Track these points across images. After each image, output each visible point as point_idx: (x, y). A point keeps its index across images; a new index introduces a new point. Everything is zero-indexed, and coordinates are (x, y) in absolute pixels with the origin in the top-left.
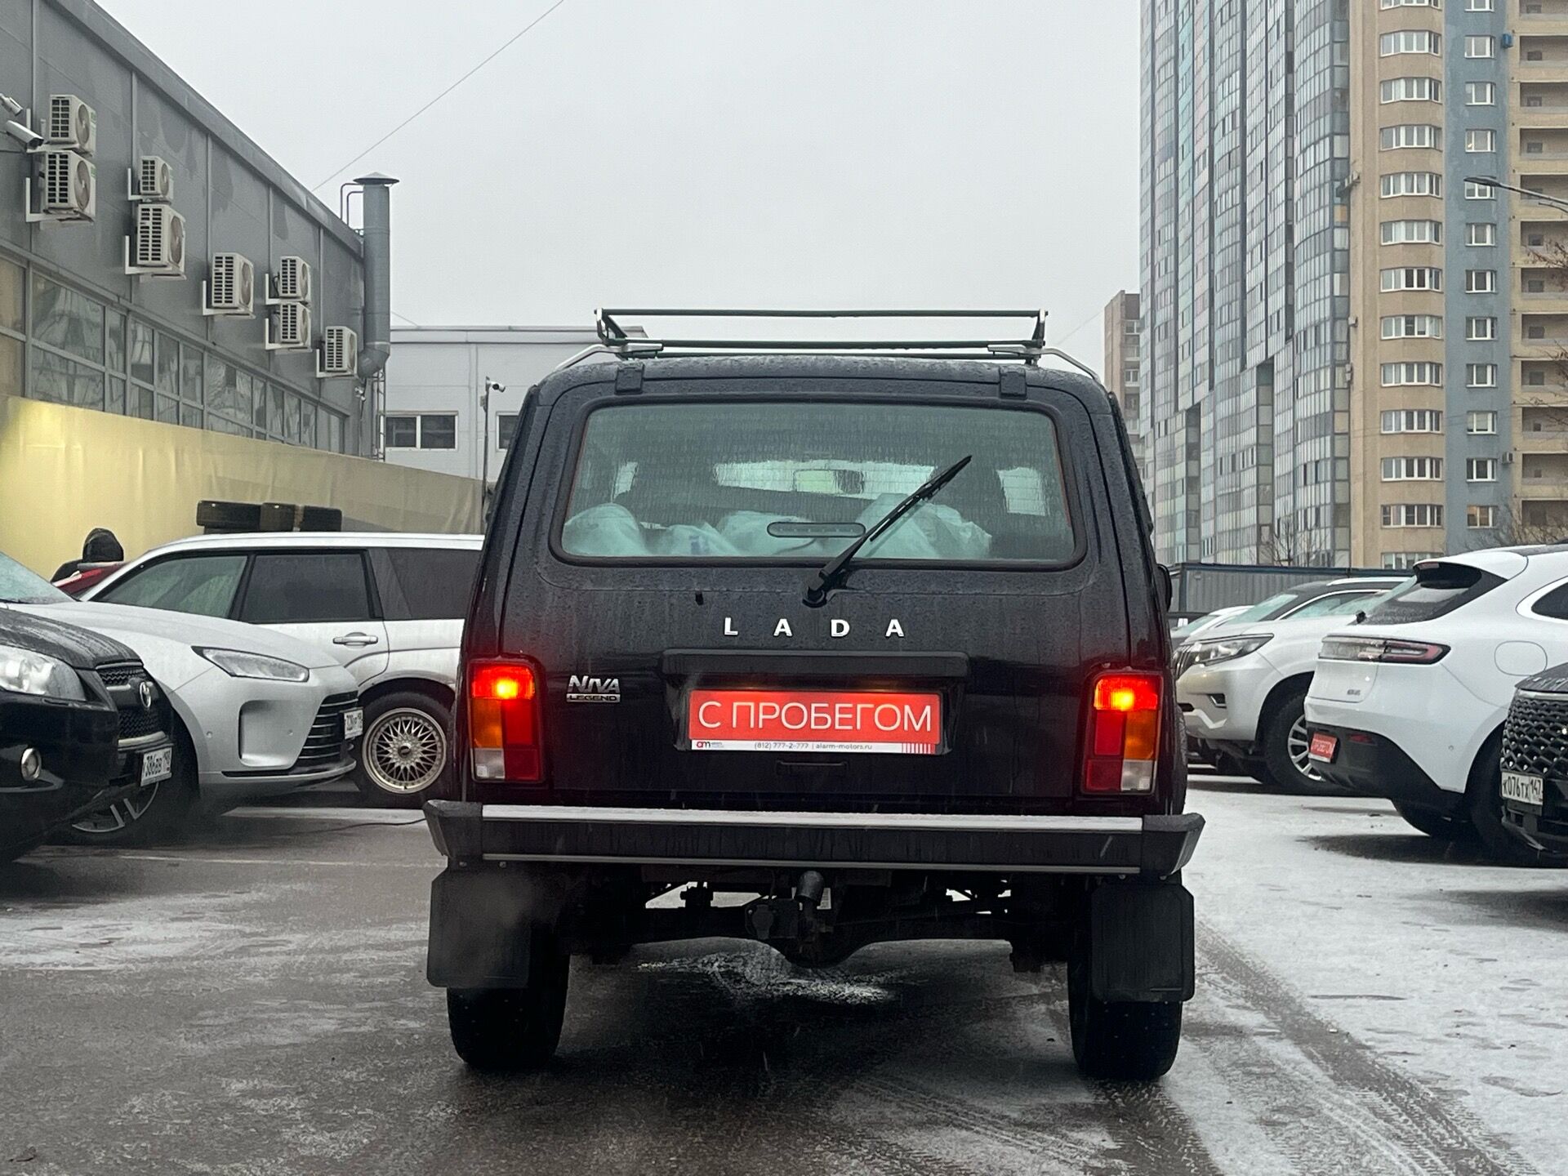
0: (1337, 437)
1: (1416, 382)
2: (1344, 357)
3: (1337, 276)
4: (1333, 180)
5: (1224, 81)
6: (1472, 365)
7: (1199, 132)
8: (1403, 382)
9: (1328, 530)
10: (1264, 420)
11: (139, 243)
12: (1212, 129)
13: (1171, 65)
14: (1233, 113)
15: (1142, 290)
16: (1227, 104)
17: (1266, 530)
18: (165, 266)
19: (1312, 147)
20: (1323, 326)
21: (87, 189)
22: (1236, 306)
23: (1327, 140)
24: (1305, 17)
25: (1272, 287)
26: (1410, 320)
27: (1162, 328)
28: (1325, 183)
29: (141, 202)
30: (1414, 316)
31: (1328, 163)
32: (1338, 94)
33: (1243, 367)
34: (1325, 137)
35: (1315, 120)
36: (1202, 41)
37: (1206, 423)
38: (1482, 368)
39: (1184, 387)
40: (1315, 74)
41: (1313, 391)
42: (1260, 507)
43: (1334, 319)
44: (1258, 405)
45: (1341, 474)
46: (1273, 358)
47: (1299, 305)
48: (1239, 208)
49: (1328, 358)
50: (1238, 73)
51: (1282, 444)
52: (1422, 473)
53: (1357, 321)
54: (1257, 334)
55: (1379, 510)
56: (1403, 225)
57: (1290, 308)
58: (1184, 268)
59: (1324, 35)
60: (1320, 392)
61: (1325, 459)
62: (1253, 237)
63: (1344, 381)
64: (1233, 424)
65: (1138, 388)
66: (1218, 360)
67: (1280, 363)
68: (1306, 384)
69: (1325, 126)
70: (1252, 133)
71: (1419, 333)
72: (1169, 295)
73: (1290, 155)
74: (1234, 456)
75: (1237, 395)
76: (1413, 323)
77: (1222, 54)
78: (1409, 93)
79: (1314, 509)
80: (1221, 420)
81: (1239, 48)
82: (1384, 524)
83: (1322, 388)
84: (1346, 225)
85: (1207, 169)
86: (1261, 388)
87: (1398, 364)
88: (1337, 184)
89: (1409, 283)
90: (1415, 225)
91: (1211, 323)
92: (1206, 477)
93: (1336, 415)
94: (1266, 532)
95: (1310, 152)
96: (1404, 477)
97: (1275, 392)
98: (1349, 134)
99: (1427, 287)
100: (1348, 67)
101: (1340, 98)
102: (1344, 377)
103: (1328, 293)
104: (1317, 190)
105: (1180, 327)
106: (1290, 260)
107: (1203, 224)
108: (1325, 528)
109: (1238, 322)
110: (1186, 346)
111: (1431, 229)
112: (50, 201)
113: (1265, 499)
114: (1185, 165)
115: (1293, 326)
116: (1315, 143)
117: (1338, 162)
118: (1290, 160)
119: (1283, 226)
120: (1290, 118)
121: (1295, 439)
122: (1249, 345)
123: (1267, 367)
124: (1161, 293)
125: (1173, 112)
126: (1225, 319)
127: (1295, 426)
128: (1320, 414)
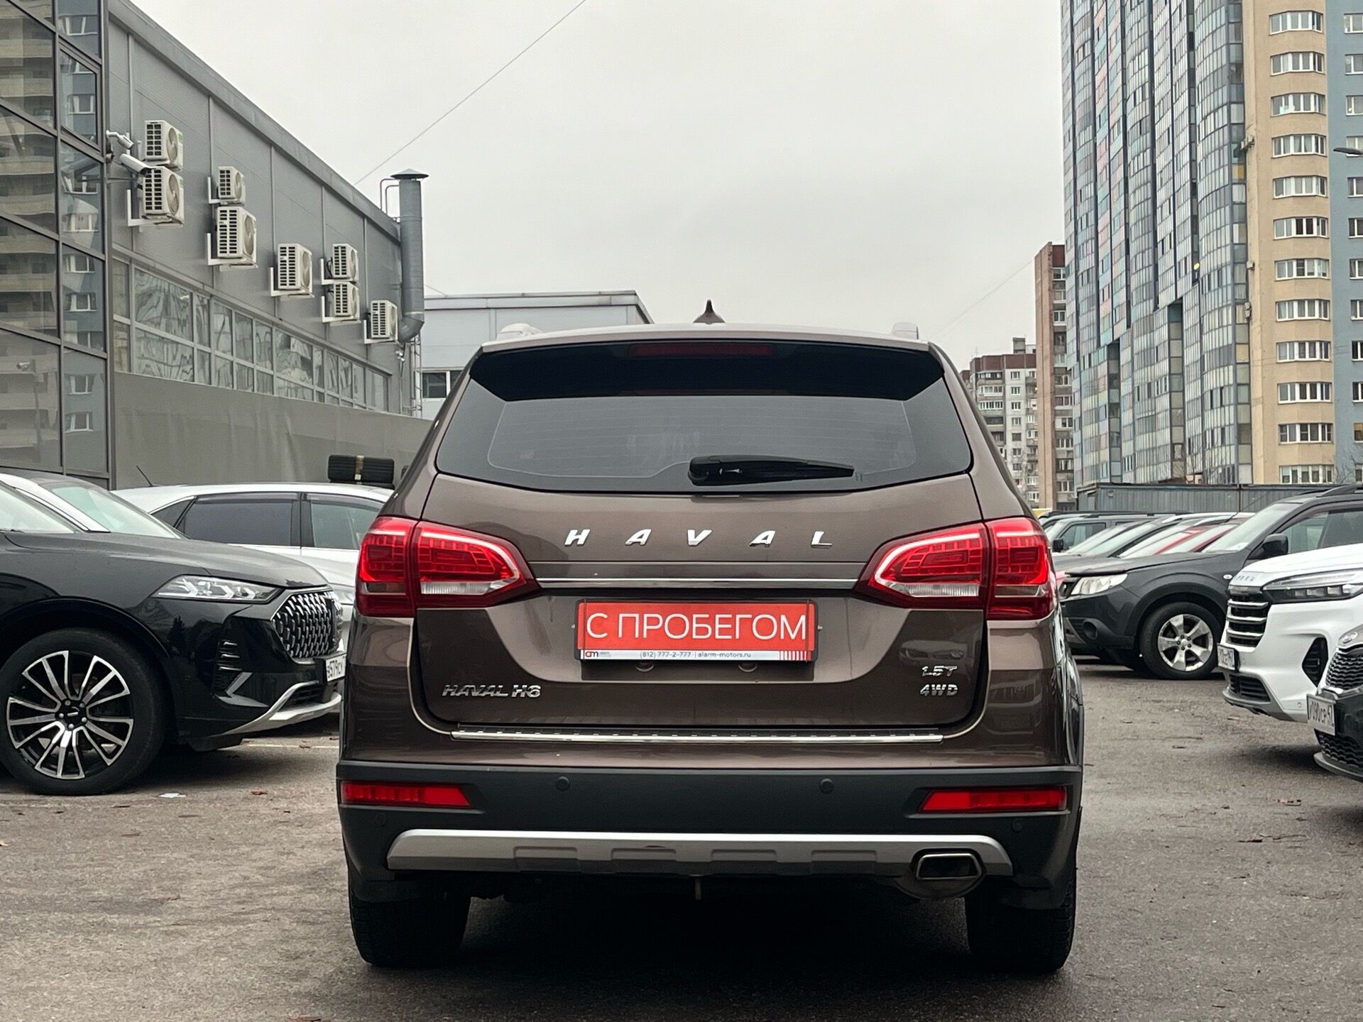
0: (1238, 366)
1: (1307, 317)
2: (1243, 297)
3: (1236, 227)
4: (1231, 142)
5: (1134, 59)
6: (1356, 301)
7: (1113, 105)
8: (1296, 317)
9: (1233, 447)
10: (1175, 353)
11: (219, 239)
12: (1125, 100)
13: (1088, 46)
14: (1143, 86)
15: (1067, 242)
16: (1137, 79)
17: (1177, 448)
18: (240, 258)
19: (1212, 115)
20: (1224, 269)
21: (176, 198)
22: (1149, 254)
23: (1225, 108)
24: (1204, 2)
25: (1180, 237)
26: (1300, 262)
27: (1085, 275)
28: (1224, 145)
29: (220, 205)
30: (1304, 259)
31: (1226, 128)
32: (1234, 68)
33: (1156, 308)
34: (1223, 106)
35: (1214, 90)
36: (1115, 24)
37: (1125, 356)
39: (1105, 325)
40: (1213, 51)
41: (1217, 326)
42: (1173, 428)
43: (1234, 263)
44: (1169, 340)
45: (1243, 397)
46: (1181, 298)
47: (1203, 252)
48: (1149, 168)
49: (1230, 297)
50: (1146, 51)
51: (1192, 372)
52: (1314, 396)
53: (1254, 265)
54: (1167, 277)
55: (1277, 429)
56: (1293, 180)
57: (1196, 255)
58: (1103, 221)
59: (1221, 16)
60: (1223, 327)
61: (1229, 385)
62: (1162, 195)
63: (1244, 318)
64: (1149, 356)
65: (1065, 327)
66: (1134, 301)
67: (1189, 302)
68: (1211, 321)
69: (1223, 96)
70: (1159, 103)
71: (1309, 274)
72: (1091, 245)
73: (1193, 121)
74: (1149, 385)
75: (1152, 331)
76: (1303, 265)
77: (1131, 36)
78: (1296, 65)
79: (1219, 429)
80: (1138, 354)
81: (1147, 29)
82: (1282, 441)
83: (1225, 324)
84: (1243, 182)
85: (1121, 135)
86: (1172, 325)
87: (1291, 302)
88: (1234, 146)
89: (1299, 231)
90: (1304, 180)
91: (1127, 269)
92: (1126, 403)
93: (1238, 346)
94: (1180, 450)
95: (1210, 119)
96: (1298, 399)
97: (1184, 328)
98: (1243, 103)
99: (1315, 234)
100: (1242, 44)
101: (1236, 71)
102: (1244, 313)
103: (1228, 241)
104: (1217, 152)
105: (1100, 273)
106: (1195, 213)
107: (1119, 183)
108: (1230, 445)
109: (1151, 268)
110: (1106, 290)
111: (1317, 184)
112: (147, 208)
113: (1177, 419)
114: (1102, 133)
115: (1198, 271)
116: (1215, 111)
117: (1235, 127)
118: (1193, 126)
119: (1188, 186)
120: (1192, 90)
121: (1202, 368)
122: (1160, 288)
123: (1176, 308)
124: (1083, 244)
125: (1091, 85)
126: (1139, 266)
127: (1202, 358)
128: (1223, 347)
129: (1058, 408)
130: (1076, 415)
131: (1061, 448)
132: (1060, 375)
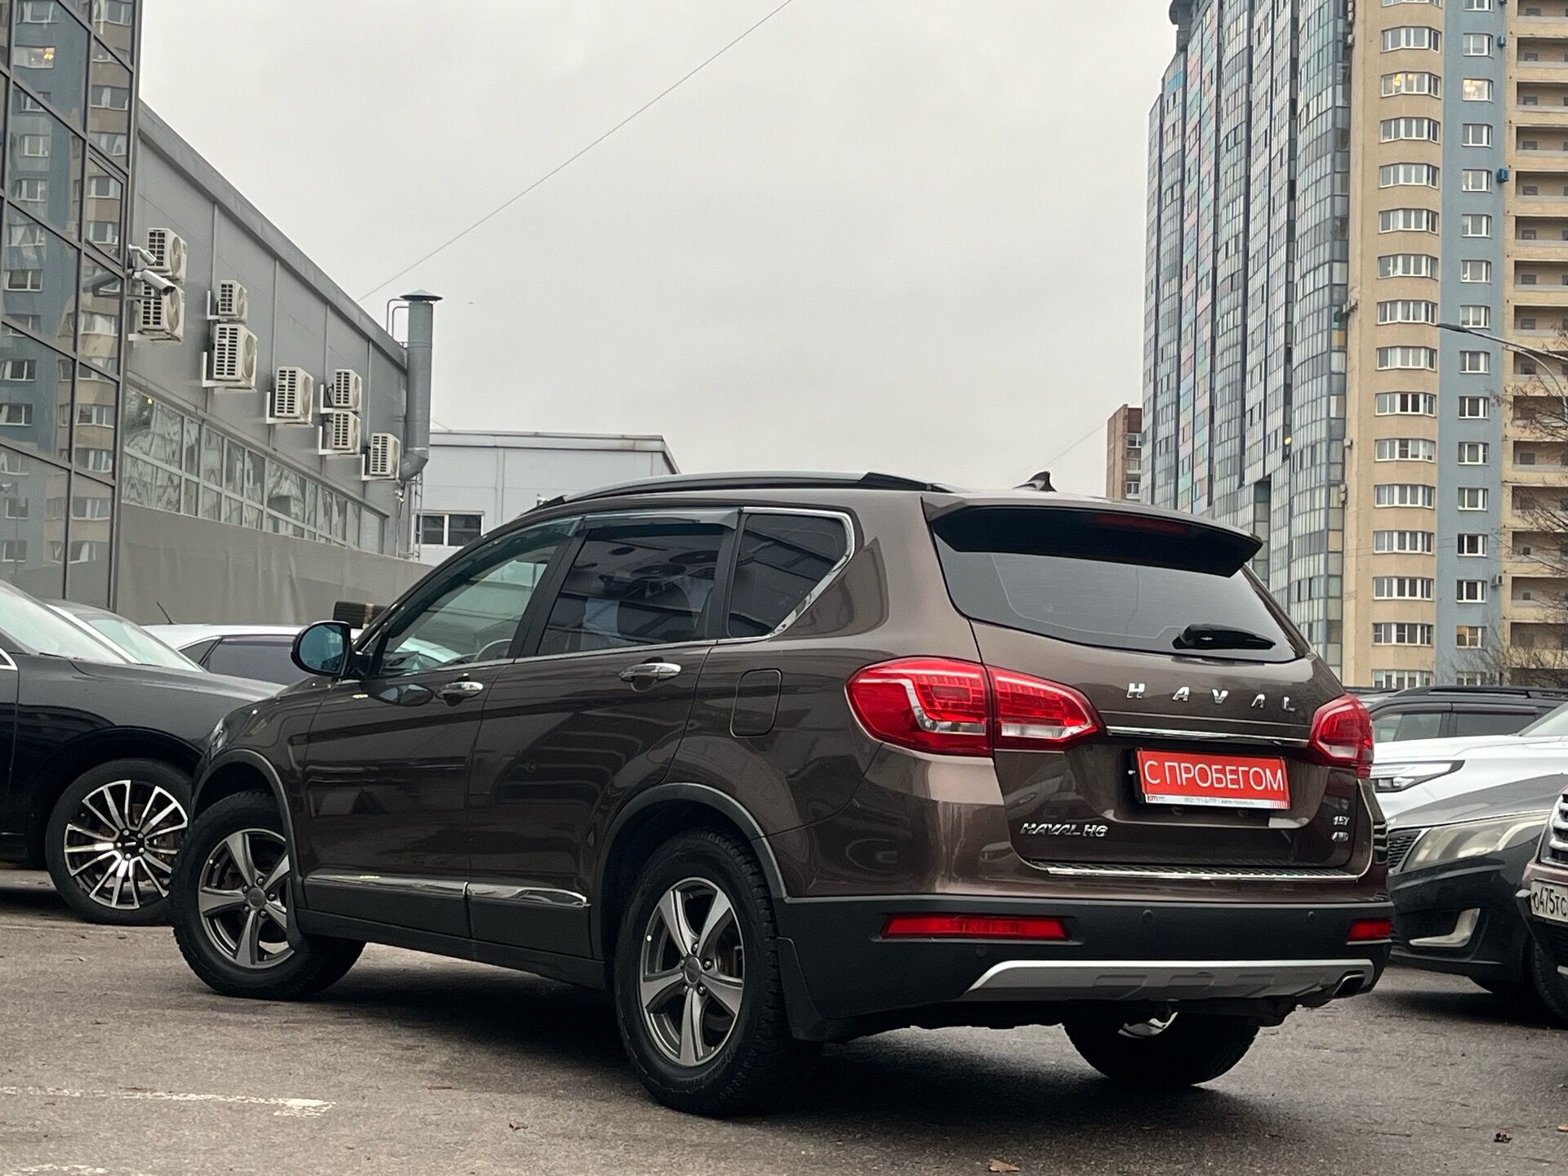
0: (1330, 555)
1: (1408, 504)
2: (1339, 477)
3: (1333, 399)
4: (1331, 305)
5: (1228, 205)
6: (1464, 489)
7: (1203, 254)
8: (1396, 503)
9: (1320, 646)
12: (1216, 251)
13: (1177, 188)
14: (1237, 236)
15: (1144, 405)
16: (1231, 227)
19: (1312, 273)
20: (1318, 446)
22: (1235, 424)
23: (1327, 266)
24: (1307, 147)
25: (1270, 407)
26: (1404, 443)
27: (1163, 443)
28: (1323, 308)
30: (1407, 440)
31: (1327, 289)
32: (1338, 223)
33: (1241, 485)
34: (1324, 264)
35: (1315, 246)
36: (1208, 166)
38: (1473, 491)
40: (1316, 203)
41: (1308, 509)
43: (1330, 440)
44: (1255, 521)
45: (1334, 592)
46: (1270, 476)
47: (1296, 424)
48: (1240, 329)
49: (1324, 478)
50: (1242, 197)
51: (1277, 560)
52: (1413, 593)
53: (1352, 443)
54: (1254, 451)
55: (1371, 628)
56: (1399, 351)
57: (1287, 428)
58: (1186, 384)
59: (1325, 164)
60: (1315, 510)
61: (1319, 576)
62: (1252, 360)
63: (1339, 501)
66: (1217, 476)
67: (1278, 480)
68: (1302, 503)
69: (1324, 253)
70: (1254, 257)
71: (1413, 456)
72: (1171, 411)
73: (1290, 279)
75: (1235, 510)
76: (1407, 446)
77: (1226, 179)
78: (1407, 223)
79: (1307, 625)
81: (1243, 174)
82: (1375, 642)
83: (1317, 507)
84: (1343, 349)
85: (1210, 290)
86: (1258, 504)
87: (1391, 486)
88: (1335, 310)
89: (1404, 407)
90: (1411, 350)
91: (1211, 440)
93: (1331, 533)
95: (1310, 278)
96: (1395, 596)
97: (1272, 509)
98: (1347, 262)
99: (1421, 412)
100: (1348, 196)
101: (1341, 227)
102: (1339, 496)
103: (1324, 415)
104: (1316, 314)
105: (1181, 442)
106: (1288, 382)
107: (1206, 343)
108: (1317, 644)
109: (1238, 440)
110: (1186, 461)
111: (1426, 357)
114: (1189, 286)
115: (1290, 445)
116: (1315, 269)
117: (1336, 288)
118: (1290, 285)
119: (1283, 350)
120: (1291, 244)
121: (1290, 556)
122: (1247, 463)
123: (1264, 486)
124: (1162, 409)
125: (1178, 232)
126: (1225, 437)
127: (1290, 543)
128: (1315, 532)
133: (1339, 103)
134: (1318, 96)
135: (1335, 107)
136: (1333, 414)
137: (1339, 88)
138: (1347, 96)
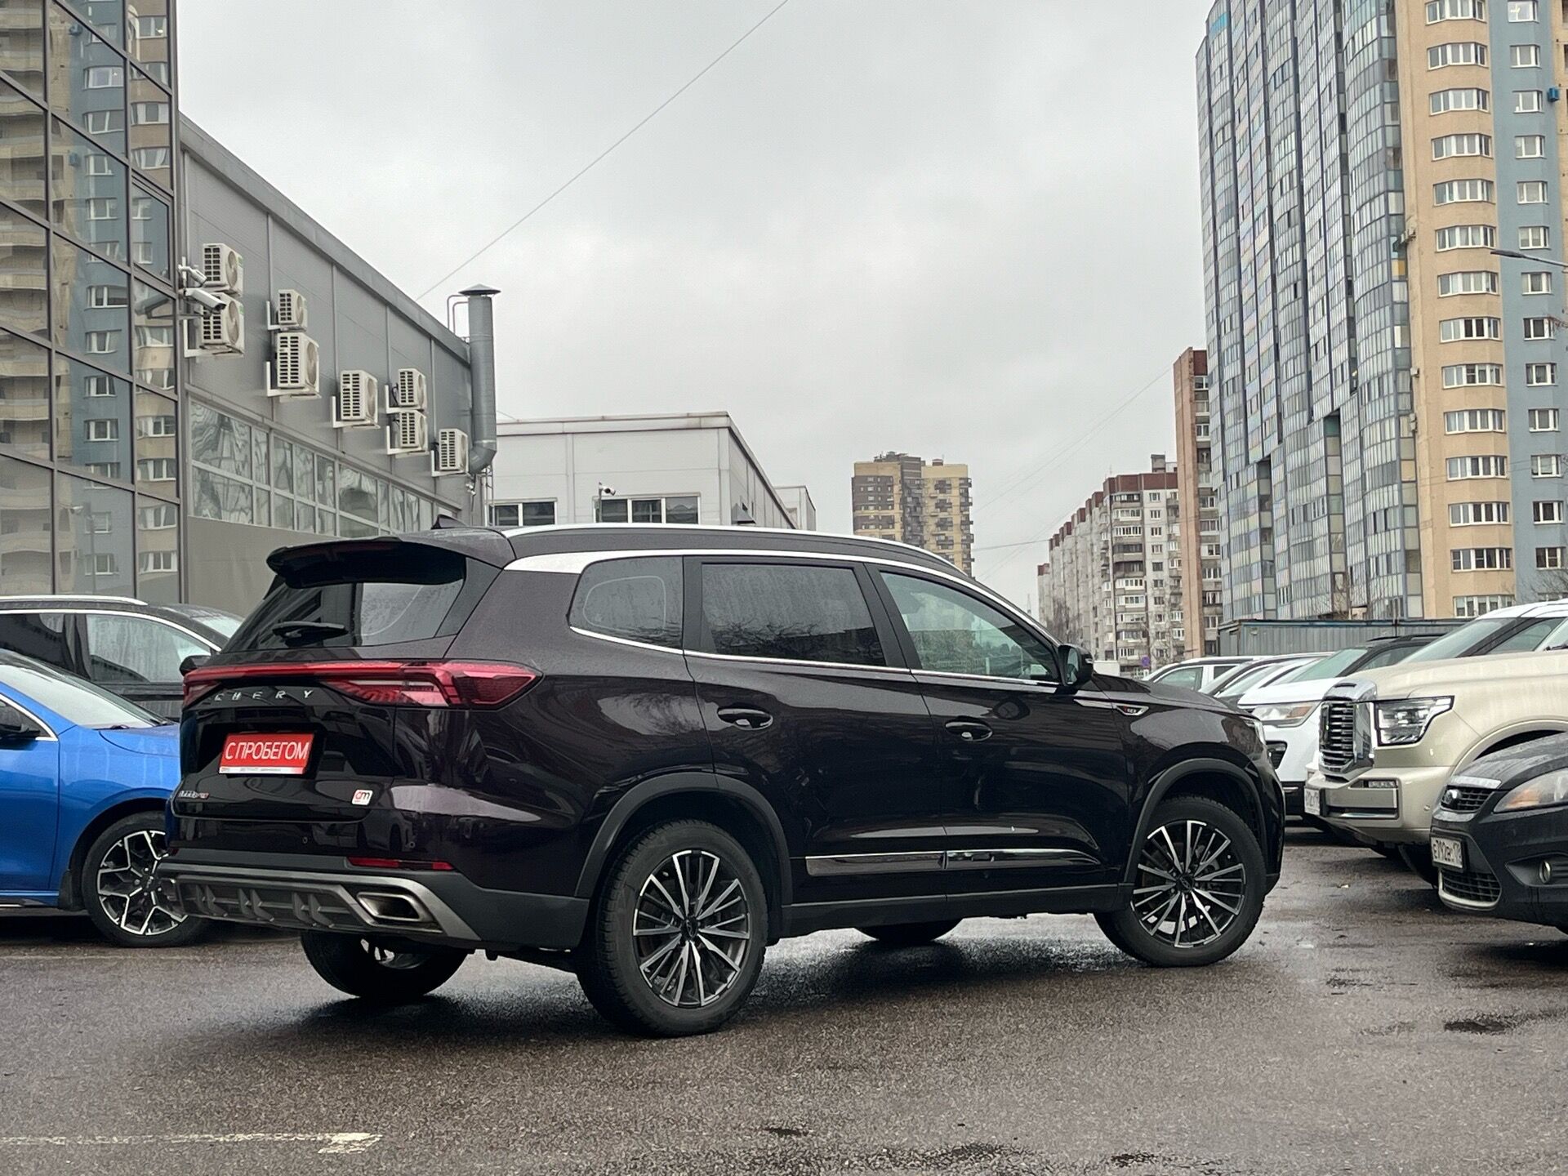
0: (1404, 485)
1: (1479, 429)
2: (1409, 407)
3: (1397, 329)
4: (1389, 235)
5: (1280, 143)
6: (1534, 410)
7: (1257, 193)
8: (1467, 429)
9: (1400, 576)
10: (1334, 469)
11: (279, 367)
12: (1270, 189)
13: (1228, 129)
14: (1290, 173)
15: (1209, 347)
16: (1284, 163)
17: (1339, 577)
18: (302, 388)
19: (1368, 204)
20: (1385, 377)
21: (237, 325)
22: (1301, 360)
23: (1382, 197)
24: (1355, 79)
25: (1335, 341)
26: (1471, 368)
27: (1230, 383)
28: (1382, 239)
30: (1474, 365)
31: (1384, 220)
32: (1391, 153)
33: (1310, 420)
34: (1379, 195)
35: (1370, 178)
36: (1257, 105)
37: (1277, 474)
38: (1544, 412)
39: (1254, 439)
40: (1368, 134)
41: (1379, 441)
42: (1333, 555)
43: (1397, 370)
44: (1326, 456)
45: (1410, 520)
46: (1339, 410)
47: (1362, 357)
48: (1299, 264)
49: (1392, 408)
50: (1293, 134)
51: (1351, 493)
52: (1489, 517)
53: (1418, 371)
54: (1322, 387)
55: (1450, 556)
56: (1459, 276)
57: (1353, 361)
58: (1249, 324)
59: (1374, 96)
60: (1385, 441)
61: (1394, 507)
62: (1313, 295)
63: (1409, 431)
64: (1303, 476)
65: (1209, 442)
66: (1286, 413)
67: (1347, 413)
68: (1372, 435)
69: (1379, 184)
70: (1309, 192)
71: (1480, 381)
72: (1236, 351)
73: (1346, 212)
74: (1305, 507)
75: (1307, 446)
76: (1473, 371)
77: (1277, 118)
78: (1460, 149)
79: (1385, 557)
80: (1291, 472)
81: (1293, 110)
82: (1455, 568)
83: (1388, 438)
84: (1404, 278)
85: (1267, 228)
86: (1328, 439)
87: (1461, 412)
88: (1394, 240)
89: (1469, 333)
90: (1472, 275)
91: (1277, 378)
92: (1279, 527)
93: (1403, 463)
94: (1341, 580)
95: (1366, 210)
96: (1472, 522)
97: (1343, 443)
98: (1402, 191)
99: (1486, 336)
100: (1399, 126)
101: (1394, 157)
102: (1409, 426)
103: (1389, 346)
104: (1374, 246)
105: (1247, 381)
107: (1266, 281)
108: (1397, 574)
109: (1304, 376)
110: (1254, 400)
111: (1487, 281)
113: (1337, 546)
114: (1246, 225)
115: (1357, 378)
116: (1371, 200)
117: (1394, 218)
118: (1347, 218)
119: (1343, 282)
120: (1345, 177)
121: (1364, 488)
122: (1314, 399)
123: (1334, 418)
124: (1227, 350)
125: (1232, 173)
126: (1290, 374)
127: (1363, 475)
128: (1387, 463)
129: (1202, 533)
130: (1223, 542)
131: (1207, 579)
132: (1205, 497)
133: (1385, 33)
134: (1363, 27)
135: (1380, 38)
136: (1398, 345)
137: (1384, 19)
138: (1392, 26)
